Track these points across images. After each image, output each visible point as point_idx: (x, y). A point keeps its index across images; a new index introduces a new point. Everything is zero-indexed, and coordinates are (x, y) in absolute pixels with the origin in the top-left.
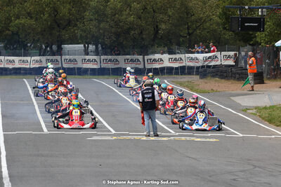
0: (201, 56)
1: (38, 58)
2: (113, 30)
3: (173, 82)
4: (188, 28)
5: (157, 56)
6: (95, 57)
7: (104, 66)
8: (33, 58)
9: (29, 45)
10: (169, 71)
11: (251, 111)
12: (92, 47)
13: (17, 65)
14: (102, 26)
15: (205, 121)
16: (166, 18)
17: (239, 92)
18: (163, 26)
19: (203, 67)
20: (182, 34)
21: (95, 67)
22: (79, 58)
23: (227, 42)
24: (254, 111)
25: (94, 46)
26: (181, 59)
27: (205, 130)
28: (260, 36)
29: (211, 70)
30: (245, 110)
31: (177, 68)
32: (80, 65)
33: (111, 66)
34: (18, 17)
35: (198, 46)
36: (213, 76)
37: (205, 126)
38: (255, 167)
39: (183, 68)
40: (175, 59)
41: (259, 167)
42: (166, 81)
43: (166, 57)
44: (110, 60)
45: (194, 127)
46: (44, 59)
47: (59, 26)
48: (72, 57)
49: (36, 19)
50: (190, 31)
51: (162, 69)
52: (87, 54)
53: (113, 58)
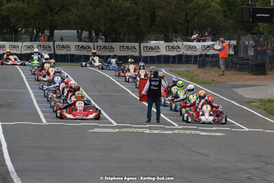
0: (199, 45)
1: (29, 44)
2: (109, 16)
3: (171, 72)
4: (186, 16)
5: (153, 43)
6: (89, 44)
8: (24, 44)
9: (20, 29)
10: (166, 60)
11: (255, 104)
12: (85, 34)
17: (241, 83)
18: (160, 13)
19: (201, 56)
20: (179, 21)
22: (73, 44)
25: (88, 33)
26: (179, 47)
29: (210, 59)
30: (249, 103)
31: (174, 57)
32: (73, 51)
36: (213, 66)
39: (180, 57)
40: (173, 47)
42: (163, 70)
43: (162, 44)
44: (105, 47)
46: (35, 44)
48: (65, 43)
50: (188, 18)
51: (159, 57)
52: (80, 40)
53: (108, 44)
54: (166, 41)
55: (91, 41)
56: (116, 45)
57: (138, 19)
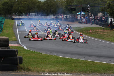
0: (60, 16)
5: (51, 16)
7: (39, 18)
12: (36, 14)
13: (20, 18)
14: (39, 9)
18: (52, 9)
19: (61, 18)
21: (37, 18)
22: (34, 16)
23: (66, 13)
32: (34, 18)
34: (20, 7)
46: (26, 16)
47: (29, 9)
48: (32, 16)
51: (52, 19)
52: (36, 15)
53: (41, 16)
54: (54, 15)
55: (38, 15)
56: (43, 16)
57: (47, 11)
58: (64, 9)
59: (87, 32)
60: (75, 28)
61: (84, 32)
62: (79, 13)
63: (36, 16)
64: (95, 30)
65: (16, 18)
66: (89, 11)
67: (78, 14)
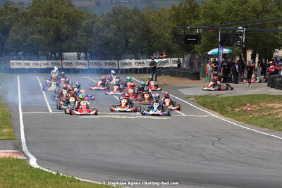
1: (45, 62)
2: (97, 43)
3: (138, 79)
4: (149, 42)
5: (127, 61)
6: (85, 61)
7: (91, 67)
8: (43, 62)
9: (40, 52)
10: (136, 71)
11: (191, 99)
12: (82, 55)
13: (32, 67)
14: (90, 40)
15: (158, 108)
16: (133, 35)
17: (183, 85)
18: (132, 40)
19: (159, 68)
20: (144, 45)
21: (85, 68)
22: (74, 62)
23: (175, 52)
24: (193, 99)
25: (84, 54)
26: (144, 63)
27: (158, 115)
28: (197, 47)
29: (164, 70)
30: (187, 98)
31: (141, 69)
32: (74, 67)
33: (95, 67)
34: (32, 34)
35: (156, 54)
36: (165, 75)
37: (159, 112)
38: (194, 137)
39: (145, 69)
40: (140, 63)
41: (197, 137)
42: (133, 78)
43: (133, 61)
44: (95, 63)
45: (151, 112)
46: (50, 62)
47: (60, 40)
48: (69, 61)
49: (45, 35)
50: (150, 44)
51: (131, 70)
52: (80, 59)
53: (97, 61)
54: (136, 59)
55: (86, 59)
56: (102, 62)
57: (117, 45)
58: (169, 39)
59: (237, 110)
60: (201, 96)
61: (229, 109)
62: (215, 51)
63: (80, 61)
64: (262, 104)
65: (19, 67)
66: (242, 43)
67: (210, 53)
